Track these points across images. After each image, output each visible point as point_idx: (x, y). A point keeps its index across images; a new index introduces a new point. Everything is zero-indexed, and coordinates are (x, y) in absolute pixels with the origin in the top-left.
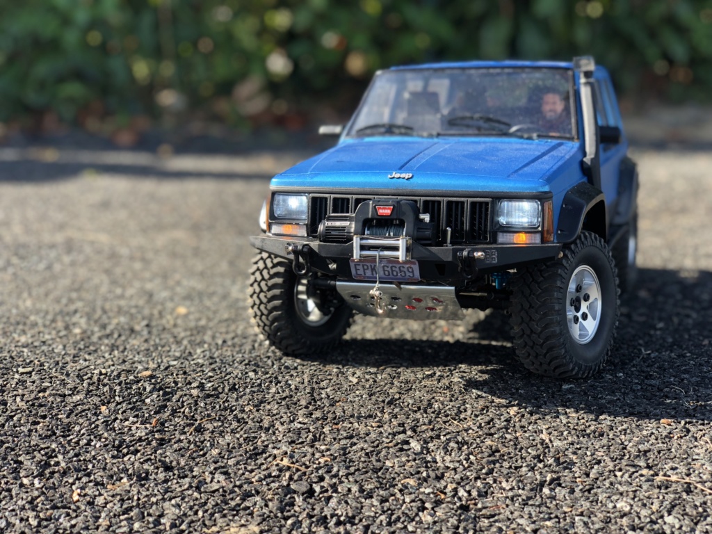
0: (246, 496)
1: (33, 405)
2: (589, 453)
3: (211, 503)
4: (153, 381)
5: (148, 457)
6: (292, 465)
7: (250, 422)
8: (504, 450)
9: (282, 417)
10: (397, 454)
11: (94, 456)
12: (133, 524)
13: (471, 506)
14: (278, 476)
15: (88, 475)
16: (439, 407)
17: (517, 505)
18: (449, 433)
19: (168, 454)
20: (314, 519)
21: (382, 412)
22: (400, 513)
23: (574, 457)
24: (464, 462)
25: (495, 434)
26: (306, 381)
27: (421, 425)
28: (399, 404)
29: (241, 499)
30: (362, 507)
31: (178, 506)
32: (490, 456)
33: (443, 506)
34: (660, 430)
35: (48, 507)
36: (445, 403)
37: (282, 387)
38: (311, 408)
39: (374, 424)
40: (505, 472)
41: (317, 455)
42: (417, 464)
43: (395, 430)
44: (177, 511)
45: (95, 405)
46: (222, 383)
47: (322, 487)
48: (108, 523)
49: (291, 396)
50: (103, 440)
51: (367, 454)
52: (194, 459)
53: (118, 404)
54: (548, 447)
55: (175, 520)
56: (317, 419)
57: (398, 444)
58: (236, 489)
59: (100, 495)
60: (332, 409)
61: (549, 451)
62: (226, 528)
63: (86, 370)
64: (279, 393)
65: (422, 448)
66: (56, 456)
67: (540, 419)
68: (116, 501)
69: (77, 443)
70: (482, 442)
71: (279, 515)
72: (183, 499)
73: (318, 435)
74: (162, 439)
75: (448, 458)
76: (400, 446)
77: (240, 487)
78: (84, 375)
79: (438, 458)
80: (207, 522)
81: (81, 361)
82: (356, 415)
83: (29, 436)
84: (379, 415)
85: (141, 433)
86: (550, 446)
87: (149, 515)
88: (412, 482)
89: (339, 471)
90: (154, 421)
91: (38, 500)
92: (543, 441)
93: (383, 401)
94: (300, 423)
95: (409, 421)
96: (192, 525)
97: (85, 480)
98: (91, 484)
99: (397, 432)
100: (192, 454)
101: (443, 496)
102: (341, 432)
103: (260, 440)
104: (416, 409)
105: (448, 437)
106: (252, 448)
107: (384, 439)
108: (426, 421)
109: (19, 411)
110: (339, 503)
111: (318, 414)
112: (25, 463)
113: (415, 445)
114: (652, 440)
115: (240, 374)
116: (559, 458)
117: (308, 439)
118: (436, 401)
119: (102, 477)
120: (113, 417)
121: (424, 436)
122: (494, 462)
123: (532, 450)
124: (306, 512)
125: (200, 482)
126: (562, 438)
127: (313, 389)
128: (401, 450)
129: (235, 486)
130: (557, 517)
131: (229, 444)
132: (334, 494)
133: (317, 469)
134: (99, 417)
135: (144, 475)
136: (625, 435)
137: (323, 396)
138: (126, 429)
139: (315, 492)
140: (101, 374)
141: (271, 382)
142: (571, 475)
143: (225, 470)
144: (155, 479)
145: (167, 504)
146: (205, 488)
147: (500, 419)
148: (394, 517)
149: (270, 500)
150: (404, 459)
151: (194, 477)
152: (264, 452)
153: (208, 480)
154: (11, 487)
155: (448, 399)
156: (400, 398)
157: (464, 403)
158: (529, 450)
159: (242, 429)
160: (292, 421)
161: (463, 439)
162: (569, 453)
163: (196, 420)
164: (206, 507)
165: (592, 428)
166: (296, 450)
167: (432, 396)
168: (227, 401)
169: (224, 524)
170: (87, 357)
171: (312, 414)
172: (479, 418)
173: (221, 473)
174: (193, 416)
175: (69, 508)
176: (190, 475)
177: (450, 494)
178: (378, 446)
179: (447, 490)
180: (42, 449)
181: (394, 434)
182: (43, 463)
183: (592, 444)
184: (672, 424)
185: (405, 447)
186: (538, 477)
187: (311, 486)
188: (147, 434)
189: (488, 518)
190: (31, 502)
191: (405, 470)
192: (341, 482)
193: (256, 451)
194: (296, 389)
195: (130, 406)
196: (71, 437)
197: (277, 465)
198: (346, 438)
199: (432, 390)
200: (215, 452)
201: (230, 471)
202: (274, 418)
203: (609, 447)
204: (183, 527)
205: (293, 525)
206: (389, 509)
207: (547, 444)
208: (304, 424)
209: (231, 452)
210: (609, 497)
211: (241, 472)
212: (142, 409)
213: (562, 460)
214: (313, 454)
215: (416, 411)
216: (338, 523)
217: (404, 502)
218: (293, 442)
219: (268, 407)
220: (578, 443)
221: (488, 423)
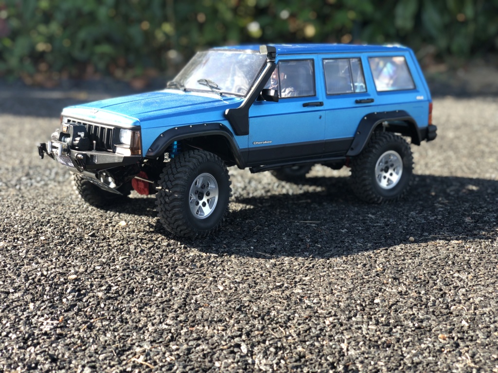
2: (372, 363)
4: (76, 283)
5: (44, 349)
6: (144, 363)
7: (130, 323)
8: (309, 356)
9: (155, 319)
10: (227, 356)
11: (6, 346)
16: (274, 315)
18: (273, 339)
19: (59, 347)
21: (231, 317)
23: (359, 366)
24: (275, 366)
25: (308, 341)
26: (186, 287)
27: (255, 331)
28: (246, 311)
32: (296, 361)
34: (435, 344)
36: (280, 312)
37: (166, 292)
38: (180, 311)
39: (220, 328)
41: (167, 354)
42: (239, 366)
43: (233, 334)
45: (27, 302)
46: (125, 286)
49: (170, 300)
50: (18, 333)
51: (204, 355)
52: (76, 353)
53: (44, 302)
54: (344, 355)
56: (181, 322)
57: (231, 346)
60: (195, 313)
61: (343, 359)
63: (33, 272)
64: (162, 297)
65: (248, 351)
67: (346, 329)
70: (295, 348)
73: (175, 336)
74: (61, 335)
75: (264, 361)
76: (232, 349)
78: (30, 276)
79: (257, 361)
81: (33, 264)
82: (210, 319)
84: (228, 319)
85: (48, 328)
86: (346, 354)
90: (61, 318)
92: (342, 349)
93: (234, 308)
94: (166, 324)
95: (247, 326)
99: (234, 336)
100: (76, 348)
102: (193, 334)
103: (130, 339)
104: (257, 316)
105: (271, 342)
106: (122, 345)
107: (222, 342)
108: (260, 327)
111: (182, 317)
113: (244, 349)
114: (426, 354)
115: (141, 280)
116: (348, 366)
117: (167, 339)
118: (274, 310)
121: (254, 340)
122: (297, 367)
123: (330, 357)
126: (357, 348)
127: (188, 295)
128: (232, 352)
131: (106, 341)
133: (162, 367)
134: (25, 313)
135: (33, 365)
136: (406, 347)
137: (193, 301)
138: (39, 324)
140: (43, 275)
141: (160, 287)
143: (93, 364)
144: (41, 369)
147: (316, 328)
150: (230, 361)
151: (70, 368)
152: (130, 349)
155: (284, 308)
156: (248, 306)
157: (295, 312)
158: (328, 358)
159: (121, 328)
160: (161, 323)
161: (282, 344)
162: (357, 362)
163: (91, 318)
165: (384, 339)
166: (153, 349)
167: (272, 305)
168: (121, 303)
171: (178, 317)
172: (300, 327)
174: (91, 315)
176: (67, 368)
178: (215, 348)
181: (233, 338)
183: (379, 354)
184: (447, 339)
185: (236, 350)
188: (51, 329)
193: (124, 348)
194: (176, 294)
197: (134, 362)
198: (194, 340)
199: (275, 300)
200: (93, 347)
201: (98, 365)
202: (149, 319)
203: (390, 357)
207: (343, 352)
208: (169, 325)
209: (105, 348)
211: (104, 366)
212: (57, 307)
214: (164, 353)
215: (255, 318)
218: (154, 341)
219: (149, 309)
220: (368, 353)
221: (306, 331)
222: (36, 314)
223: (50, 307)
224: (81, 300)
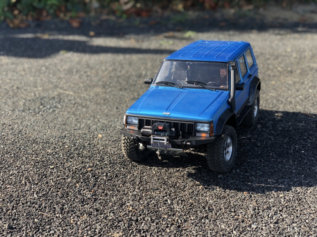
0: (119, 221)
1: (56, 183)
2: (219, 206)
4: (92, 172)
5: (92, 206)
6: (132, 210)
7: (121, 191)
8: (195, 204)
9: (131, 189)
10: (163, 205)
11: (76, 205)
12: (88, 232)
13: (181, 226)
14: (128, 214)
15: (75, 213)
16: (179, 185)
17: (194, 226)
18: (180, 197)
19: (97, 205)
21: (161, 187)
22: (161, 229)
23: (214, 207)
24: (182, 209)
25: (193, 197)
26: (139, 173)
27: (172, 193)
28: (167, 184)
29: (118, 223)
30: (151, 226)
31: (100, 225)
32: (190, 206)
33: (173, 226)
34: (242, 196)
35: (65, 225)
36: (181, 183)
37: (131, 175)
38: (140, 185)
39: (158, 193)
40: (193, 212)
41: (140, 206)
42: (168, 209)
43: (164, 195)
44: (100, 227)
45: (75, 183)
46: (113, 173)
47: (140, 218)
48: (81, 232)
49: (134, 180)
50: (78, 199)
51: (154, 205)
52: (104, 206)
53: (82, 183)
54: (208, 203)
55: (100, 230)
56: (141, 190)
57: (164, 201)
58: (116, 219)
59: (79, 221)
60: (146, 186)
61: (208, 204)
62: (113, 233)
63: (71, 166)
64: (130, 178)
65: (171, 203)
66: (65, 205)
67: (208, 191)
68: (83, 223)
69: (71, 200)
70: (189, 201)
71: (128, 229)
72: (102, 223)
73: (141, 197)
74: (95, 199)
75: (178, 207)
76: (164, 202)
77: (117, 218)
78: (70, 169)
79: (175, 207)
80: (108, 232)
81: (69, 162)
82: (153, 188)
83: (56, 197)
85: (89, 196)
87: (93, 228)
88: (166, 216)
89: (145, 212)
90: (93, 191)
91: (62, 223)
92: (207, 200)
93: (162, 183)
94: (136, 192)
95: (169, 191)
96: (104, 232)
97: (74, 215)
98: (76, 217)
101: (174, 222)
102: (148, 196)
103: (124, 199)
105: (179, 198)
106: (121, 202)
107: (160, 199)
108: (174, 191)
109: (52, 186)
110: (145, 225)
113: (169, 201)
114: (239, 201)
115: (119, 169)
116: (210, 207)
117: (138, 199)
121: (172, 198)
122: (191, 209)
124: (135, 228)
125: (106, 216)
127: (141, 176)
128: (165, 204)
129: (116, 218)
131: (115, 201)
133: (140, 211)
135: (90, 213)
136: (231, 198)
137: (144, 180)
139: (138, 220)
140: (76, 169)
141: (128, 173)
142: (211, 214)
143: (113, 211)
144: (94, 215)
145: (97, 225)
146: (108, 219)
147: (196, 191)
149: (126, 223)
150: (165, 207)
151: (105, 214)
152: (125, 204)
153: (109, 215)
155: (182, 181)
156: (167, 181)
157: (187, 184)
158: (202, 204)
159: (119, 194)
160: (134, 191)
161: (183, 199)
162: (213, 205)
163: (105, 190)
164: (108, 226)
165: (223, 195)
166: (134, 204)
168: (114, 182)
170: (71, 160)
171: (140, 188)
172: (190, 191)
173: (112, 213)
174: (104, 189)
175: (70, 226)
176: (103, 213)
177: (176, 221)
178: (158, 202)
179: (175, 220)
180: (61, 202)
182: (62, 208)
183: (221, 202)
184: (247, 194)
185: (166, 202)
186: (202, 215)
187: (137, 218)
188: (91, 197)
189: (185, 230)
190: (60, 224)
192: (146, 217)
193: (123, 204)
194: (136, 177)
195: (85, 184)
196: (69, 197)
197: (128, 210)
198: (149, 199)
199: (178, 177)
200: (110, 204)
201: (115, 212)
202: (128, 189)
203: (225, 203)
204: (102, 233)
206: (158, 227)
208: (137, 192)
209: (115, 204)
210: (220, 223)
211: (118, 212)
212: (89, 185)
214: (139, 205)
215: (171, 187)
216: (144, 232)
217: (163, 224)
218: (133, 200)
219: (127, 185)
220: (217, 202)
221: (192, 192)
222: (81, 189)
223: (86, 185)
224: (97, 181)
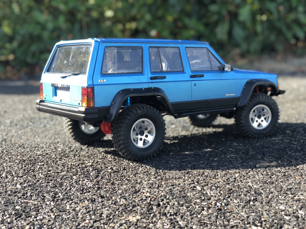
0: (134, 206)
1: (47, 176)
3: (121, 209)
5: (94, 193)
7: (132, 181)
8: (234, 189)
11: (73, 194)
12: (91, 217)
13: (222, 209)
14: (146, 200)
15: (72, 200)
16: (207, 174)
18: (212, 183)
19: (102, 192)
20: (161, 214)
21: (185, 176)
22: (194, 211)
24: (219, 193)
25: (230, 183)
27: (200, 181)
29: (132, 207)
31: (108, 210)
32: (228, 191)
33: (211, 209)
34: (296, 181)
35: (58, 211)
36: (210, 173)
38: (156, 175)
39: (182, 181)
40: (235, 197)
42: (200, 194)
43: (190, 183)
44: (108, 212)
45: (71, 176)
46: (120, 167)
47: (163, 203)
48: (82, 216)
49: (148, 171)
50: (76, 188)
51: (180, 191)
52: (112, 194)
53: (80, 175)
55: (108, 215)
56: (159, 179)
58: (130, 204)
59: (77, 207)
60: (165, 176)
61: (252, 189)
63: (65, 163)
64: (143, 170)
65: (202, 189)
66: (58, 194)
67: (248, 178)
68: (84, 209)
69: (66, 189)
70: (225, 186)
71: (148, 212)
72: (110, 208)
73: (160, 185)
74: (99, 187)
75: (212, 192)
76: (192, 188)
78: (65, 165)
79: (208, 193)
80: (120, 215)
81: (63, 160)
82: (174, 177)
84: (183, 177)
85: (90, 185)
86: (253, 187)
87: (97, 213)
88: (198, 201)
89: (169, 197)
90: (95, 181)
91: (54, 209)
93: (185, 173)
95: (195, 179)
96: (114, 216)
98: (73, 203)
99: (191, 184)
100: (111, 192)
101: (211, 206)
102: (169, 184)
103: (137, 187)
104: (198, 175)
105: (211, 185)
106: (134, 190)
107: (186, 186)
108: (202, 179)
109: (41, 178)
110: (170, 208)
111: (159, 178)
112: (46, 197)
113: (199, 188)
114: (293, 185)
115: (127, 164)
118: (206, 172)
119: (77, 201)
120: (78, 180)
121: (202, 185)
123: (245, 189)
125: (115, 202)
126: (257, 184)
130: (256, 212)
132: (168, 205)
133: (161, 197)
134: (73, 180)
135: (93, 200)
138: (84, 184)
139: (160, 205)
141: (139, 166)
144: (98, 201)
145: (104, 210)
146: (118, 204)
147: (232, 178)
148: (192, 213)
149: (144, 208)
150: (194, 193)
152: (139, 191)
153: (119, 201)
154: (42, 205)
157: (217, 173)
160: (150, 180)
161: (217, 185)
162: (260, 190)
163: (111, 180)
164: (119, 210)
166: (152, 190)
168: (122, 173)
169: (127, 216)
170: (65, 159)
173: (124, 199)
175: (66, 212)
176: (111, 200)
177: (213, 205)
178: (184, 188)
180: (52, 192)
181: (190, 184)
182: (53, 196)
183: (269, 186)
184: (301, 179)
185: (195, 189)
187: (159, 203)
188: (93, 186)
189: (229, 212)
190: (51, 210)
191: (195, 197)
192: (171, 201)
193: (136, 191)
197: (145, 196)
198: (171, 186)
200: (120, 191)
201: (127, 198)
203: (276, 187)
204: (111, 217)
205: (153, 216)
206: (190, 210)
207: (251, 187)
208: (154, 181)
209: (126, 191)
212: (89, 177)
213: (257, 192)
214: (159, 192)
216: (171, 215)
217: (196, 208)
218: (150, 187)
219: (139, 175)
223: (85, 177)
224: (100, 173)
